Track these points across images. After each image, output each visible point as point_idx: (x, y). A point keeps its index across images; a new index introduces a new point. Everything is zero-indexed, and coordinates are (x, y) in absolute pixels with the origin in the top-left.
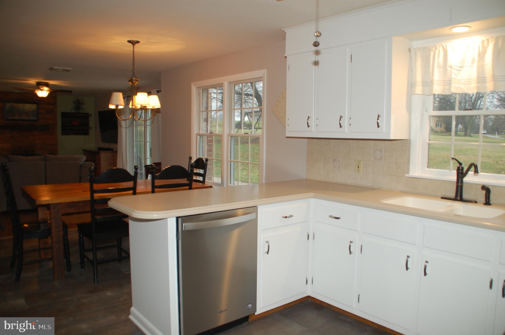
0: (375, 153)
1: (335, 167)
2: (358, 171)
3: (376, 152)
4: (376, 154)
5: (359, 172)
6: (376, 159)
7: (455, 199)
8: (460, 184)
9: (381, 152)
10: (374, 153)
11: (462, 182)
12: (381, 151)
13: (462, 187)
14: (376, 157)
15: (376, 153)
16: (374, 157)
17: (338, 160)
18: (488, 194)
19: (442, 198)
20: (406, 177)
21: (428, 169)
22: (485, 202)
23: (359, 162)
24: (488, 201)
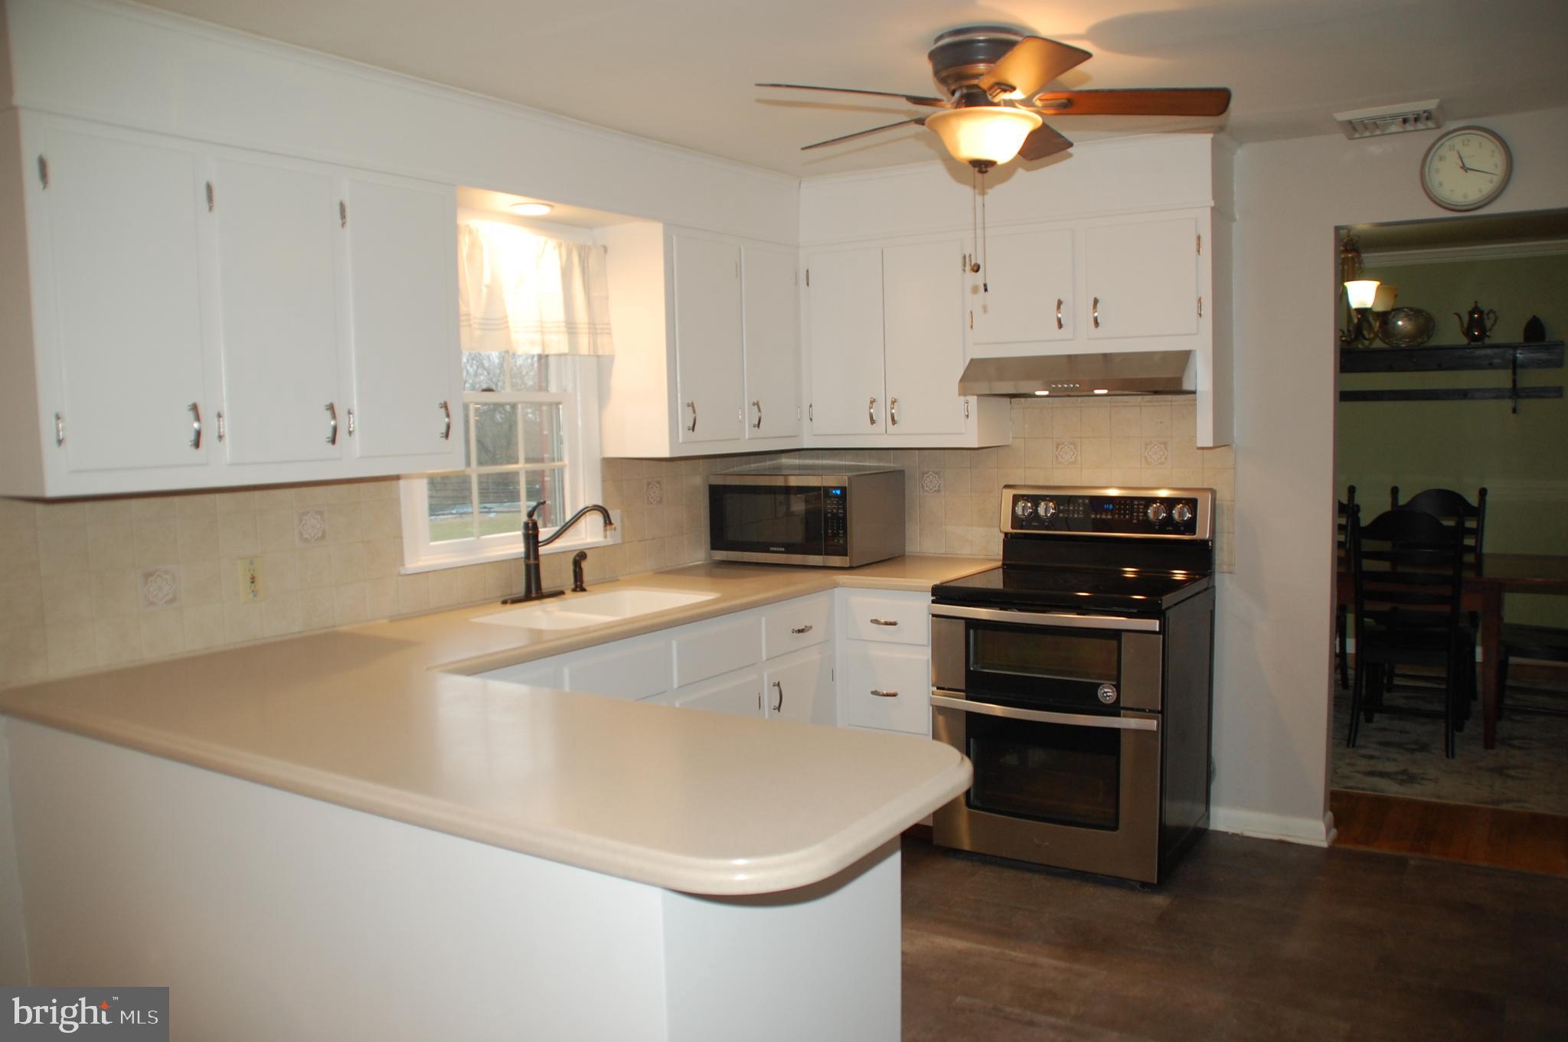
0: (302, 524)
1: (152, 603)
2: (251, 596)
3: (305, 518)
4: (304, 525)
5: (255, 596)
6: (306, 540)
7: (528, 597)
8: (532, 561)
9: (319, 517)
10: (299, 525)
11: (537, 556)
12: (320, 513)
13: (537, 567)
14: (305, 536)
15: (304, 522)
16: (301, 534)
18: (578, 570)
19: (505, 602)
20: (400, 575)
21: (432, 544)
22: (573, 586)
23: (252, 563)
24: (579, 583)
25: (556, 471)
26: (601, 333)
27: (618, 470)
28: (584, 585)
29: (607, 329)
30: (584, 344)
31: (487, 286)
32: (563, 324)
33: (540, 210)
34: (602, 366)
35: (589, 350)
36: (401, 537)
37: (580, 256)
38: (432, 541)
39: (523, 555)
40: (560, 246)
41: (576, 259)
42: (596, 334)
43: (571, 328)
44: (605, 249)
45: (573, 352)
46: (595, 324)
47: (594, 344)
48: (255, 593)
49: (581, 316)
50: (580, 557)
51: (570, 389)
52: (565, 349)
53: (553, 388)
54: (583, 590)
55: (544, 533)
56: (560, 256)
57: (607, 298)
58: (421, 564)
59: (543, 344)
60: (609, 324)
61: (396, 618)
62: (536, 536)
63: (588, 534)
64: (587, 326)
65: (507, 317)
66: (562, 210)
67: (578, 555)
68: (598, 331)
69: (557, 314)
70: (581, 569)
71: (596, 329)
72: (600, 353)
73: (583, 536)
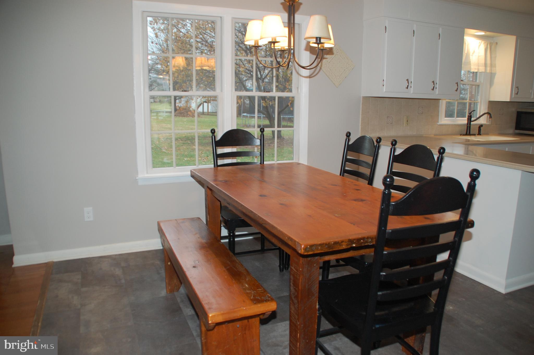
1: (388, 123)
2: (407, 125)
6: (419, 114)
7: (466, 134)
8: (469, 126)
11: (470, 124)
12: (422, 107)
15: (419, 109)
16: (418, 112)
17: (391, 117)
18: (479, 129)
19: (461, 135)
20: (438, 125)
21: (445, 118)
22: (478, 134)
23: (408, 117)
24: (479, 133)
25: (476, 103)
26: (494, 67)
27: (493, 104)
28: (481, 134)
29: (495, 66)
30: (488, 69)
31: (466, 54)
32: (484, 64)
33: (482, 33)
34: (491, 76)
35: (490, 71)
36: (438, 115)
37: (490, 45)
38: (445, 117)
39: (466, 124)
40: (485, 43)
41: (489, 46)
42: (492, 67)
43: (486, 65)
44: (497, 43)
45: (485, 72)
46: (492, 64)
47: (491, 70)
48: (407, 124)
49: (488, 62)
50: (481, 126)
51: (482, 82)
52: (484, 71)
53: (478, 81)
54: (480, 135)
55: (473, 119)
56: (485, 46)
57: (496, 57)
58: (442, 123)
59: (478, 69)
60: (495, 64)
61: (435, 135)
62: (471, 119)
63: (483, 121)
64: (490, 65)
65: (470, 62)
66: (488, 33)
67: (481, 125)
68: (493, 66)
69: (483, 62)
70: (480, 129)
71: (492, 66)
72: (493, 72)
73: (481, 121)
